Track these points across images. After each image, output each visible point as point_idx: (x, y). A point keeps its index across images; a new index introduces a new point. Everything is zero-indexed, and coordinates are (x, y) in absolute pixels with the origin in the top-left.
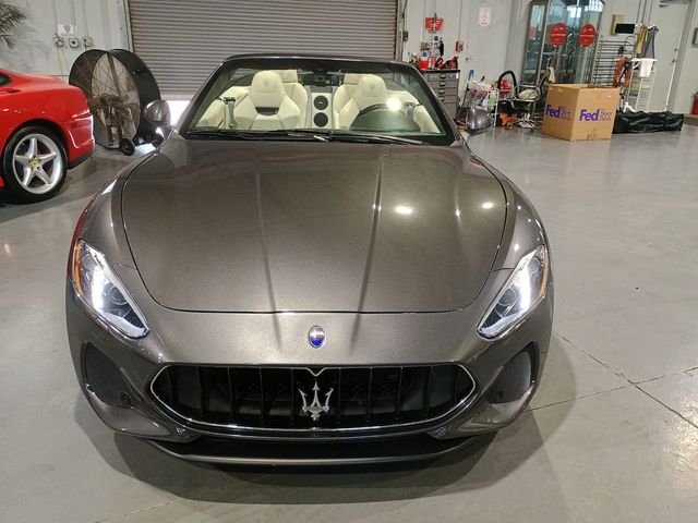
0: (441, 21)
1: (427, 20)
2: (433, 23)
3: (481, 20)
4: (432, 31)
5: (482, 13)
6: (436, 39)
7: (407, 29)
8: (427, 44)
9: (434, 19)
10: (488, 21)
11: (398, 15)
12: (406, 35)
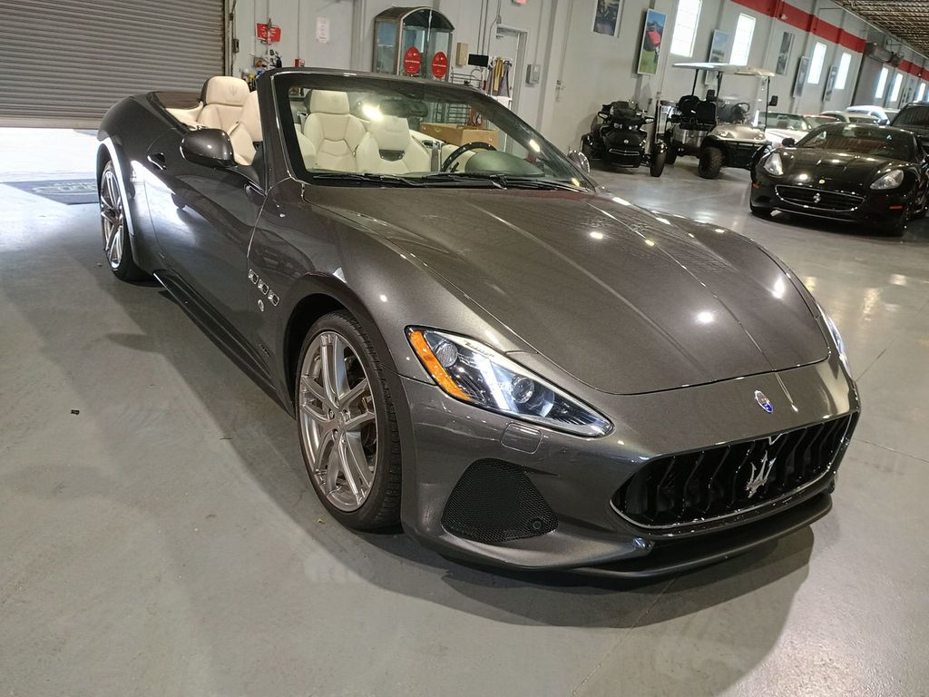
0: (278, 31)
1: (260, 26)
2: (267, 31)
3: (319, 33)
4: (265, 42)
5: (319, 25)
6: (272, 53)
7: (238, 37)
8: (261, 59)
9: (268, 26)
10: (327, 36)
11: (226, 17)
12: (236, 44)
